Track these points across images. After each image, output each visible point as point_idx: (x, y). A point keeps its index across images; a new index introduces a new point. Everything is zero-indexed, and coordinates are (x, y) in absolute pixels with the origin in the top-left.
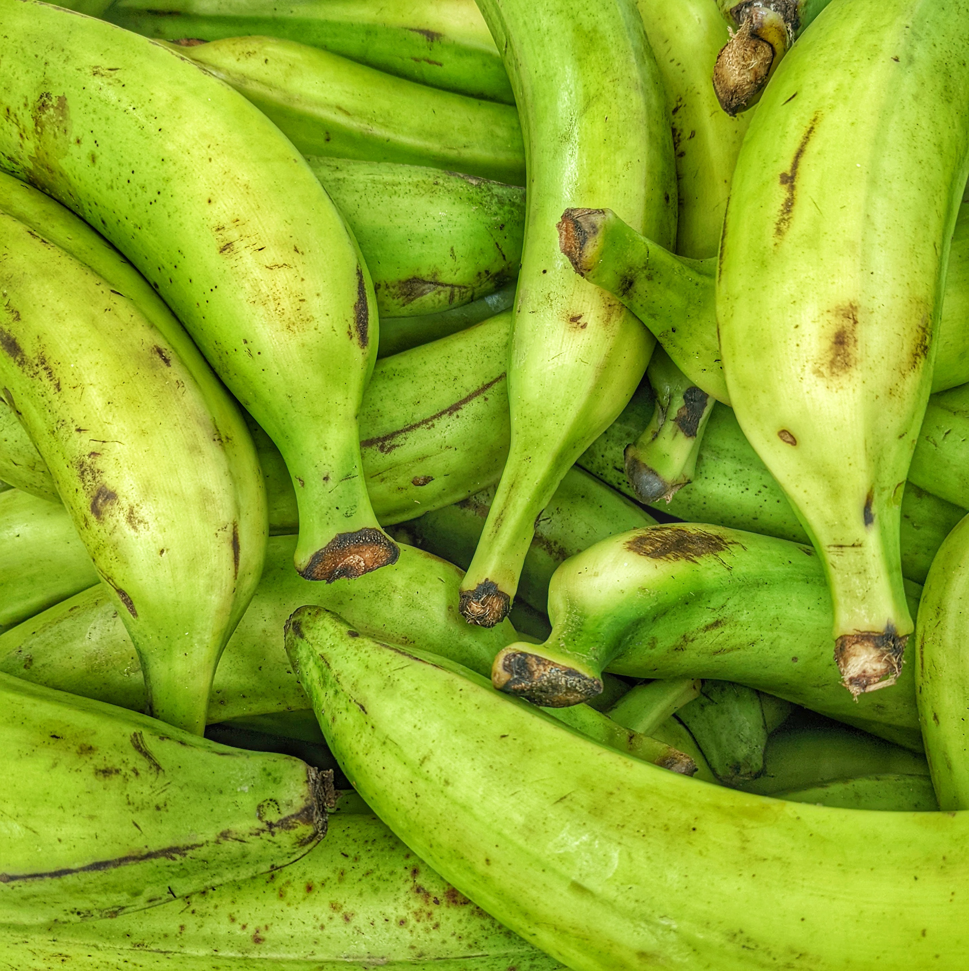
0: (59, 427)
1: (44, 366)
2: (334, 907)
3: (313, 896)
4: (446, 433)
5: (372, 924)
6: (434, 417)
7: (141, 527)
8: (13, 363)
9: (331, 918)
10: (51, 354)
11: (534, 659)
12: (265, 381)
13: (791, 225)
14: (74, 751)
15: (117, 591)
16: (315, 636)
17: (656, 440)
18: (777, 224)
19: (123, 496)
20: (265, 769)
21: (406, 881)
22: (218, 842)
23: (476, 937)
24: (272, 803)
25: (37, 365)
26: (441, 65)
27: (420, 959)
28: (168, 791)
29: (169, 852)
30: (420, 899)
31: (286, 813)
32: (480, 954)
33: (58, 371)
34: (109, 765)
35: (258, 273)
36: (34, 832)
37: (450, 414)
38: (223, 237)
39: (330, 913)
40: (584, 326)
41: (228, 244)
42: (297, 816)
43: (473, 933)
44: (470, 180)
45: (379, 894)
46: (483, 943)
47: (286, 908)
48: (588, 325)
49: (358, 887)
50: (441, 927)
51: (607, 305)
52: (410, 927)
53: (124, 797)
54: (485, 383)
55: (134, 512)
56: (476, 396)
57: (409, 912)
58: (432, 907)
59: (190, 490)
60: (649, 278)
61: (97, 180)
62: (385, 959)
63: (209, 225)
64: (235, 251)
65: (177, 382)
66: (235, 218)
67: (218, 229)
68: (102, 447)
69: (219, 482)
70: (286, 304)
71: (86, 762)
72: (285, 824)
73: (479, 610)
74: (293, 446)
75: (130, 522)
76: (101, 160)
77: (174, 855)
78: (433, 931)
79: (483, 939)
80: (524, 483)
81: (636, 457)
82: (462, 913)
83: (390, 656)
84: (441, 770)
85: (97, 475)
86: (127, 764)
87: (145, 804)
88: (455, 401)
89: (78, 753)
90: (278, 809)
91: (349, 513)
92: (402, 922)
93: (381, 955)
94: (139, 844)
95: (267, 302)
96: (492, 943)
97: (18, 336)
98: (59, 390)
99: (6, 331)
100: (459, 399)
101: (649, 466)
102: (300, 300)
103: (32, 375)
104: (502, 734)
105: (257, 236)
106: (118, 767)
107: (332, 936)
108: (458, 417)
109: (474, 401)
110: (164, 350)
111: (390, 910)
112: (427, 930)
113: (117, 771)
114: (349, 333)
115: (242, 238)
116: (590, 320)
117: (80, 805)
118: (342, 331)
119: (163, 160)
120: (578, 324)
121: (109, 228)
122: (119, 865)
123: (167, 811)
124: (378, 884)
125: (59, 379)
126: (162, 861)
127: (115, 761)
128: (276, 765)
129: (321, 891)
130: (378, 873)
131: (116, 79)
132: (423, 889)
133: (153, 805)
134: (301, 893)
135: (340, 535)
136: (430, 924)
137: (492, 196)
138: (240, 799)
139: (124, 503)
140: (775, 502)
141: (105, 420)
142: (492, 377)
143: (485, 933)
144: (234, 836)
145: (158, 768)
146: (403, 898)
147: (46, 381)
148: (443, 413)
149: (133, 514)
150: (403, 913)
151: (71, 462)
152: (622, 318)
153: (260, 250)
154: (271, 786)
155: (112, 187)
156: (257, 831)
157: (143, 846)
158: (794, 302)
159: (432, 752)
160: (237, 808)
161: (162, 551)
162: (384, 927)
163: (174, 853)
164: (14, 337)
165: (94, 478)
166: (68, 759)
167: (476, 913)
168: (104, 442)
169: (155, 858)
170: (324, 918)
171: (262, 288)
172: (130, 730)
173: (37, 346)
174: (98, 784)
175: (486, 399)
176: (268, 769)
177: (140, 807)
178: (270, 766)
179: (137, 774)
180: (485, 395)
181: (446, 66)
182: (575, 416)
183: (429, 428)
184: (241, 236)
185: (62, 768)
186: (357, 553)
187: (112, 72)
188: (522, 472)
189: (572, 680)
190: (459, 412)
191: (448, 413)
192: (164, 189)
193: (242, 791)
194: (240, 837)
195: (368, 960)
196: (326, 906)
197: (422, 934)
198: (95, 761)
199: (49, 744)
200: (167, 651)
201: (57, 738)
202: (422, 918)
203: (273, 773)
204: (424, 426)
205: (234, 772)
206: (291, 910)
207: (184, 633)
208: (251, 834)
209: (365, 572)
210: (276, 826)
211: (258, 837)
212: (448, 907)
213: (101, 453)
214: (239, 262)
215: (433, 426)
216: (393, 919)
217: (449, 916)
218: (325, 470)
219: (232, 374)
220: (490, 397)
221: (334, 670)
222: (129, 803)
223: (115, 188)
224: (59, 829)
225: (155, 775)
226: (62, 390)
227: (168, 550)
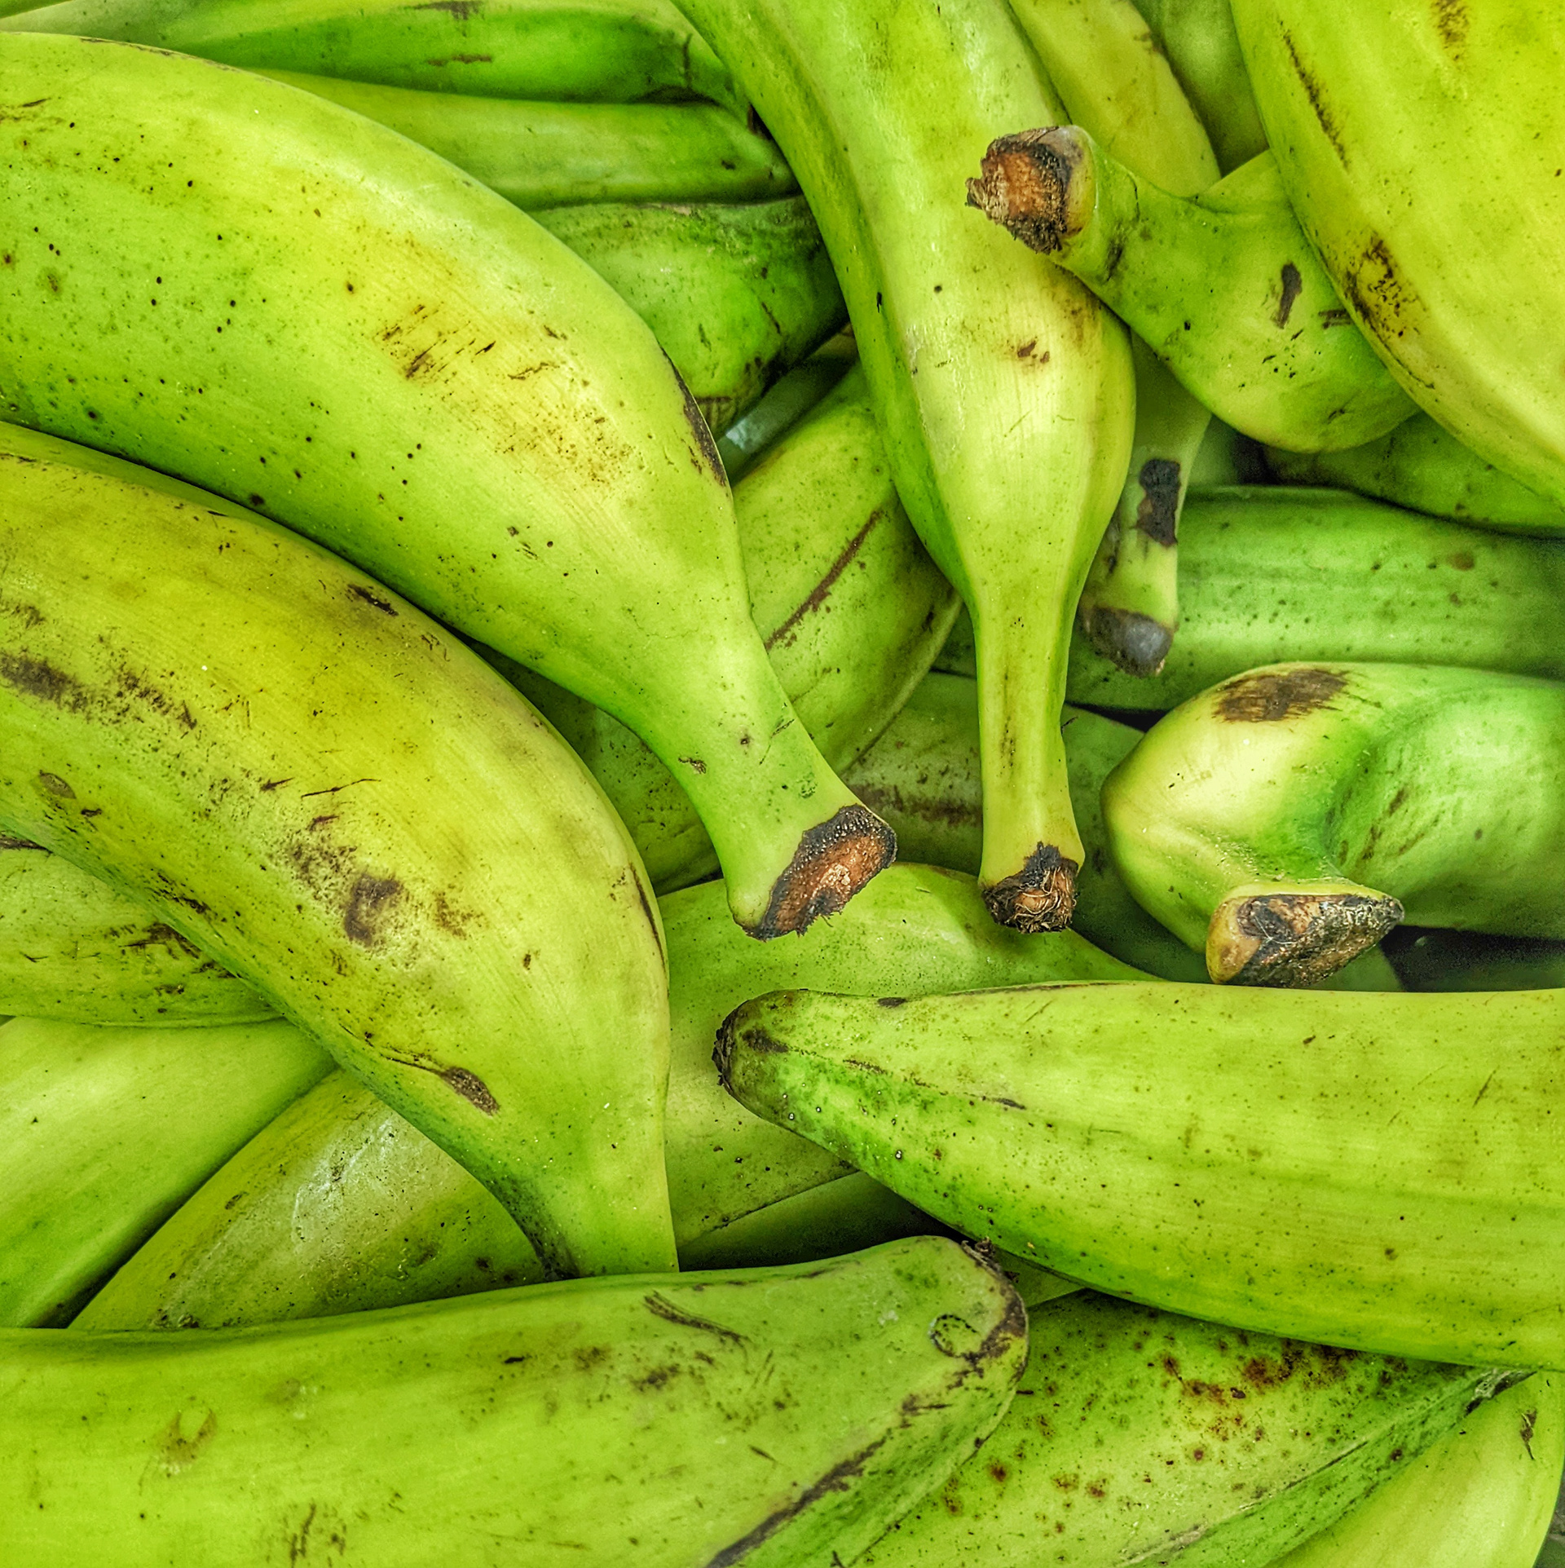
0: (217, 797)
1: (137, 691)
2: (1064, 1484)
3: (1013, 1482)
4: (819, 644)
5: (1148, 1481)
6: (791, 622)
7: (469, 927)
8: (56, 711)
9: (1068, 1505)
10: (142, 661)
11: (1280, 902)
12: (572, 595)
13: (1470, 20)
14: (571, 1368)
15: (443, 1075)
16: (809, 1037)
17: (1116, 571)
18: (1440, 26)
19: (415, 880)
20: (899, 1272)
21: (1165, 1385)
22: (905, 1425)
23: (1333, 1421)
24: (949, 1322)
25: (120, 694)
26: (488, 59)
27: (1261, 1499)
28: (778, 1369)
29: (834, 1479)
30: (1207, 1403)
31: (986, 1326)
32: (1354, 1445)
33: (176, 688)
34: (653, 1365)
35: (500, 393)
36: (577, 1546)
37: (815, 609)
38: (403, 347)
39: (1062, 1496)
40: (1045, 358)
41: (419, 358)
42: (1002, 1326)
43: (1324, 1418)
44: (675, 209)
45: (1132, 1426)
46: (1350, 1425)
47: (975, 1526)
48: (1052, 355)
49: (1088, 1432)
50: (1269, 1433)
51: (1069, 314)
52: (1217, 1456)
53: (714, 1410)
54: (851, 539)
55: (448, 902)
56: (845, 564)
57: (1202, 1431)
58: (1235, 1407)
59: (536, 828)
60: (1146, 236)
61: (71, 325)
62: (1201, 1528)
63: (366, 332)
64: (438, 366)
65: (424, 638)
66: (415, 306)
67: (389, 335)
68: (335, 801)
69: (580, 798)
70: (575, 434)
71: (608, 1377)
72: (992, 1347)
73: (1041, 903)
74: (659, 702)
75: (446, 924)
76: (73, 280)
77: (844, 1480)
78: (1259, 1445)
79: (1346, 1419)
80: (1026, 665)
81: (1100, 604)
82: (1290, 1394)
83: (1001, 1002)
84: (1233, 1139)
85: (341, 859)
86: (680, 1350)
87: (756, 1407)
88: (813, 584)
89: (578, 1369)
90: (968, 1327)
91: (807, 789)
92: (1199, 1455)
93: (1191, 1525)
94: (780, 1487)
95: (537, 441)
96: (1364, 1419)
97: (50, 654)
98: (192, 725)
99: (17, 654)
100: (819, 580)
101: (1132, 610)
102: (597, 421)
103: (115, 718)
104: (1305, 1038)
105: (470, 326)
106: (669, 1363)
107: (1085, 1534)
108: (828, 610)
109: (846, 574)
110: (369, 590)
111: (1166, 1444)
112: (1248, 1448)
113: (674, 1370)
114: (695, 463)
115: (443, 338)
116: (1051, 345)
117: (645, 1457)
118: (681, 461)
119: (220, 238)
120: (1034, 357)
121: (109, 421)
122: (763, 1538)
123: (797, 1404)
124: (1119, 1411)
125: (183, 703)
126: (830, 1499)
127: (657, 1356)
128: (911, 1258)
129: (1024, 1468)
130: (1107, 1396)
131: (50, 119)
132: (1203, 1384)
133: (769, 1403)
134: (990, 1489)
135: (808, 833)
136: (1248, 1435)
137: (726, 227)
138: (893, 1336)
139: (420, 892)
140: (1302, 622)
141: (321, 748)
142: (858, 526)
143: (1343, 1409)
144: (927, 1403)
145: (736, 1338)
146: (1177, 1415)
147: (153, 718)
148: (802, 610)
149: (446, 907)
150: (1192, 1438)
151: (271, 856)
152: (1099, 328)
153: (486, 349)
154: (929, 1295)
155: (114, 328)
156: (956, 1379)
157: (787, 1486)
158: (1538, 135)
159: (1196, 1118)
160: (900, 1353)
161: (527, 960)
162: (1170, 1476)
163: (844, 1475)
164: (41, 659)
165: (337, 868)
166: (569, 1386)
167: (1312, 1384)
168: (335, 790)
169: (818, 1497)
170: (1055, 1512)
171: (518, 420)
172: (637, 1297)
173: (105, 655)
174: (653, 1404)
175: (862, 565)
176: (903, 1268)
177: (752, 1415)
178: (904, 1262)
179: (710, 1361)
180: (859, 558)
181: (497, 61)
182: (1078, 519)
183: (789, 644)
184: (440, 334)
185: (569, 1408)
186: (838, 860)
187: (35, 109)
188: (1015, 647)
189: (1361, 910)
190: (828, 601)
191: (811, 607)
192: (243, 293)
193: (890, 1322)
194: (935, 1400)
195: (1172, 1544)
196: (1048, 1488)
197: (1240, 1457)
198: (622, 1368)
199: (513, 1376)
200: (575, 1154)
201: (519, 1360)
202: (1230, 1432)
203: (915, 1273)
204: (779, 642)
205: (854, 1297)
206: (987, 1525)
207: (602, 1107)
208: (950, 1388)
209: (853, 892)
210: (981, 1356)
211: (962, 1388)
212: (1262, 1393)
213: (337, 813)
214: (454, 384)
215: (794, 637)
216: (1179, 1456)
217: (1270, 1407)
218: (738, 726)
219: (491, 608)
220: (867, 560)
221: (897, 1071)
222: (729, 1417)
223: (122, 326)
224: (625, 1521)
225: (738, 1353)
226: (200, 722)
227: (537, 953)
